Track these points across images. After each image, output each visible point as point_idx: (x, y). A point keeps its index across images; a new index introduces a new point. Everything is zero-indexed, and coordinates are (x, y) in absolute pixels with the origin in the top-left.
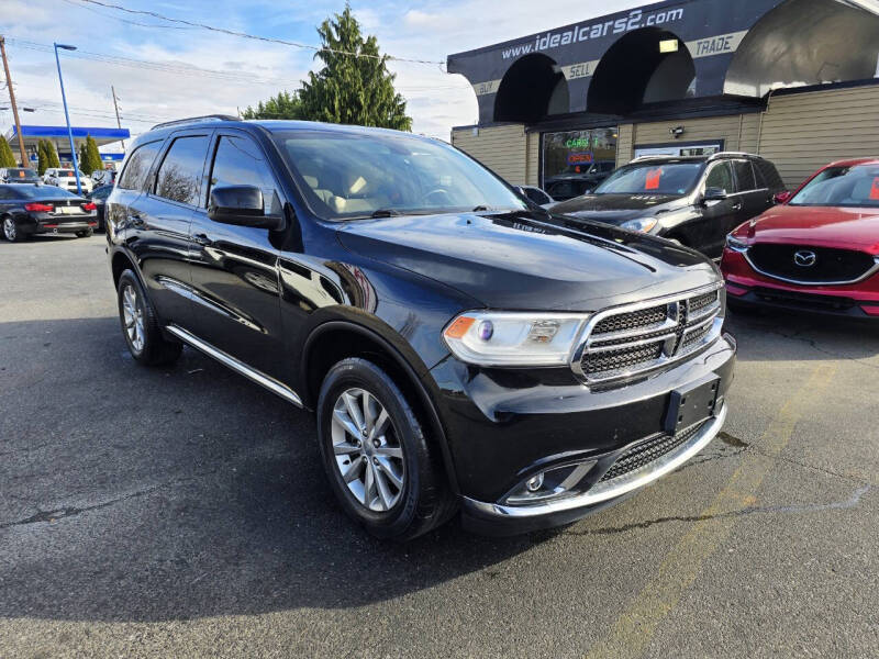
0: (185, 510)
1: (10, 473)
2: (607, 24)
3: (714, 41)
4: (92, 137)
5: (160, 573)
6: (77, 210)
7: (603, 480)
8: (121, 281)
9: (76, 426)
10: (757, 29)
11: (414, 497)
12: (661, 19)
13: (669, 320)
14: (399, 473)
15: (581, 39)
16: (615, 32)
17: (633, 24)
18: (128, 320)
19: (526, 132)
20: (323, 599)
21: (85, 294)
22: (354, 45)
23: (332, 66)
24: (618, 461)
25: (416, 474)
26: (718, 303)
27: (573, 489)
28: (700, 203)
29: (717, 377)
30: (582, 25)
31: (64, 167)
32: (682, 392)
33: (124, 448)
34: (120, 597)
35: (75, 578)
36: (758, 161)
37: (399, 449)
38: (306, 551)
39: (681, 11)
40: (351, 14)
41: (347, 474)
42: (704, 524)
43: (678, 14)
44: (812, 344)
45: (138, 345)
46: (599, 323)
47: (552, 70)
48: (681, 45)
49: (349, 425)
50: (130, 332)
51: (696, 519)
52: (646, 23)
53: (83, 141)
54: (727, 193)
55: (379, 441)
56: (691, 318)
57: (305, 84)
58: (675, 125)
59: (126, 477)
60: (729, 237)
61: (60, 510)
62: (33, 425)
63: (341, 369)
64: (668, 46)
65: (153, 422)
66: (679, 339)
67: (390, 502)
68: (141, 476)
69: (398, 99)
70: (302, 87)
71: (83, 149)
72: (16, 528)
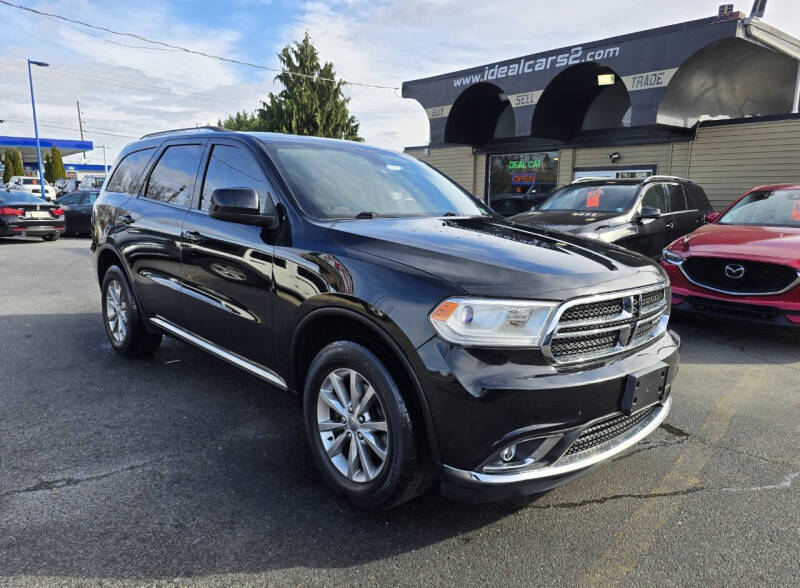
0: (178, 481)
1: (9, 447)
2: (550, 59)
3: (647, 78)
4: (57, 148)
5: (162, 535)
6: (45, 215)
7: (567, 454)
8: (106, 276)
9: (66, 407)
10: (687, 67)
11: (398, 466)
12: (599, 55)
13: (624, 312)
14: (383, 446)
15: (526, 71)
16: (557, 65)
17: (574, 59)
18: (110, 313)
19: (474, 154)
20: (314, 558)
21: (58, 292)
22: (312, 70)
23: (291, 89)
24: (581, 438)
25: (400, 444)
26: (664, 302)
27: (541, 460)
28: (637, 220)
29: (665, 365)
30: (527, 58)
31: (27, 175)
32: (637, 376)
33: (114, 427)
34: (128, 554)
35: (83, 538)
36: (689, 185)
37: (385, 423)
38: (294, 518)
39: (618, 49)
40: (310, 42)
41: (332, 449)
42: (655, 500)
43: (615, 51)
44: (742, 349)
45: (120, 337)
46: (566, 312)
47: (498, 98)
48: (617, 79)
49: (335, 404)
50: (112, 325)
51: (647, 497)
52: (585, 58)
53: (48, 151)
54: (662, 212)
55: (364, 417)
56: (643, 312)
57: (265, 104)
58: (611, 151)
59: (120, 452)
60: (665, 251)
61: (62, 480)
62: (25, 406)
63: (330, 352)
64: (605, 80)
65: (138, 406)
66: (633, 330)
67: (372, 474)
68: (133, 451)
69: (352, 120)
70: (261, 107)
71: (48, 159)
72: (20, 495)
